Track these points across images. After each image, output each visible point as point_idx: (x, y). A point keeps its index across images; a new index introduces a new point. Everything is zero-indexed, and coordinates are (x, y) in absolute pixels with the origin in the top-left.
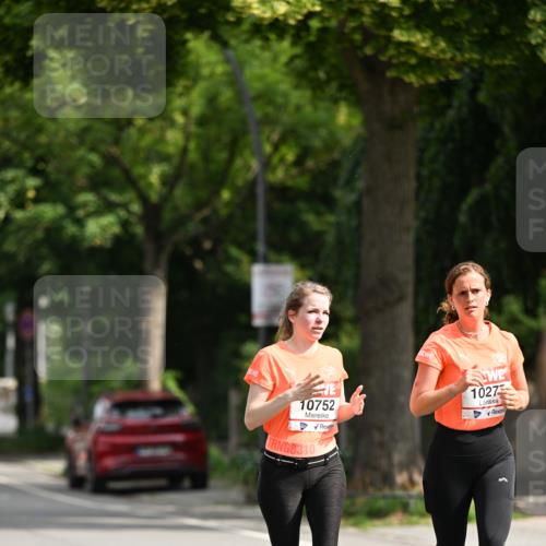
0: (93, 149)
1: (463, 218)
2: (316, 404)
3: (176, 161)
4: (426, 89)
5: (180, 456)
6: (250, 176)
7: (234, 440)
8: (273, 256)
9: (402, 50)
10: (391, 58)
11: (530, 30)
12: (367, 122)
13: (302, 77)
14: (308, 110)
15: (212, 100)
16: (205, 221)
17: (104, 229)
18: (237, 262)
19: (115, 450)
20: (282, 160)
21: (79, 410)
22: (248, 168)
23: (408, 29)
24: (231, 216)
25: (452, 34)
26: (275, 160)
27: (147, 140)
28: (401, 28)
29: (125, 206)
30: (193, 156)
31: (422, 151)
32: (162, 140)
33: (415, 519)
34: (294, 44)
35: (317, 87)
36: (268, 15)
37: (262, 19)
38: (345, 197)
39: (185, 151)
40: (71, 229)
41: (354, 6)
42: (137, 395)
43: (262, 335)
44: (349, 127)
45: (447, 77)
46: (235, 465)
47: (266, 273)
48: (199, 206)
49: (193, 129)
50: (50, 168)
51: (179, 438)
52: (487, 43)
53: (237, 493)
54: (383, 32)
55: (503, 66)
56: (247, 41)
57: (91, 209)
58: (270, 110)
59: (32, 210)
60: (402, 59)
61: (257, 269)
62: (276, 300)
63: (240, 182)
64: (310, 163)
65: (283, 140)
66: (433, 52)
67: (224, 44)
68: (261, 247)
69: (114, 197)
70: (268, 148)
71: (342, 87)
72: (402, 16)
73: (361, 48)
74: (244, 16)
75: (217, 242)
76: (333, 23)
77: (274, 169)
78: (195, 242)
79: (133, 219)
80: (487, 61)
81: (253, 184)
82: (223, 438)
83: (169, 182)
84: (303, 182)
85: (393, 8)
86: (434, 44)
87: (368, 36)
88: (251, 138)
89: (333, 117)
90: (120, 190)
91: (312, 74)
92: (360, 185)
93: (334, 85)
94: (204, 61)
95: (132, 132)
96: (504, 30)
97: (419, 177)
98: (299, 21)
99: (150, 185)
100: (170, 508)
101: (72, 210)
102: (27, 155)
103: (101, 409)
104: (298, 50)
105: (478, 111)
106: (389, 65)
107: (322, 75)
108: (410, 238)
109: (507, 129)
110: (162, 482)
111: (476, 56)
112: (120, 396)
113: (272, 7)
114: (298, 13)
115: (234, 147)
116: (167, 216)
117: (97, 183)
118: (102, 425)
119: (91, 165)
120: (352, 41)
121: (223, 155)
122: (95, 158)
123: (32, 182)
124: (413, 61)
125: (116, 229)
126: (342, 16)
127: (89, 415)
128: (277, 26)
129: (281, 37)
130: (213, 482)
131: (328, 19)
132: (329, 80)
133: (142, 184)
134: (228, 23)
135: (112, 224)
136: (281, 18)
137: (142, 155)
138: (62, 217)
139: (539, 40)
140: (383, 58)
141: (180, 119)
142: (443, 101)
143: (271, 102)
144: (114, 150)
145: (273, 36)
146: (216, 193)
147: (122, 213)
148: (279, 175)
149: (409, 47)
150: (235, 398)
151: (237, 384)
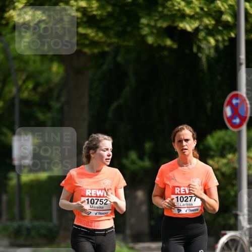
1: (110, 115)
2: (96, 201)
4: (93, 55)
6: (12, 95)
9: (82, 37)
11: (141, 28)
12: (66, 70)
18: (6, 135)
20: (27, 88)
22: (11, 92)
23: (85, 28)
25: (105, 30)
26: (24, 88)
31: (91, 84)
38: (55, 105)
44: (58, 73)
45: (102, 50)
46: (5, 228)
52: (121, 34)
53: (6, 242)
58: (22, 65)
60: (82, 41)
63: (7, 98)
64: (40, 89)
65: (28, 78)
66: (96, 39)
70: (20, 83)
72: (82, 21)
74: (10, 21)
77: (23, 92)
80: (121, 43)
81: (13, 99)
84: (36, 98)
85: (78, 18)
86: (97, 35)
88: (13, 77)
89: (50, 69)
92: (63, 99)
96: (129, 29)
97: (90, 96)
108: (86, 124)
115: (5, 82)
124: (87, 42)
142: (101, 61)
143: (21, 61)
148: (25, 95)
149: (85, 36)
150: (5, 198)
151: (6, 192)
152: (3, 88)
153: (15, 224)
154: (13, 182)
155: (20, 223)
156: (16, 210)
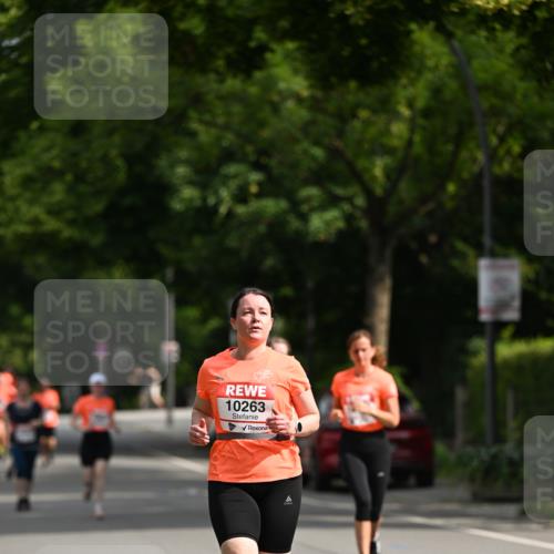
0: (317, 143)
3: (400, 154)
5: (406, 453)
6: (476, 169)
7: (460, 437)
8: (499, 249)
14: (535, 99)
15: (436, 91)
16: (430, 214)
17: (328, 224)
18: (463, 256)
20: (509, 152)
22: (474, 160)
24: (456, 209)
26: (501, 152)
27: (372, 131)
29: (350, 200)
30: (418, 149)
32: (387, 132)
34: (520, 34)
36: (492, 5)
37: (486, 10)
39: (410, 143)
40: (295, 224)
43: (488, 330)
46: (462, 462)
47: (492, 267)
48: (424, 200)
49: (421, 121)
50: (273, 162)
51: (404, 435)
53: (463, 491)
56: (473, 32)
57: (315, 203)
58: (496, 101)
59: (254, 205)
61: (483, 263)
62: (503, 294)
63: (466, 175)
67: (449, 36)
68: (487, 241)
69: (339, 191)
70: (494, 141)
74: (467, 6)
75: (443, 236)
77: (500, 163)
78: (421, 236)
79: (358, 214)
81: (480, 175)
82: (449, 435)
83: (394, 176)
90: (345, 184)
91: (538, 65)
94: (428, 52)
95: (357, 124)
98: (522, 12)
99: (374, 178)
100: (395, 506)
101: (295, 205)
102: (249, 149)
103: (325, 406)
104: (524, 41)
107: (549, 66)
114: (523, 3)
115: (459, 140)
116: (392, 209)
117: (319, 177)
119: (314, 158)
121: (449, 148)
122: (318, 152)
123: (255, 177)
125: (341, 224)
128: (501, 15)
129: (506, 27)
130: (439, 479)
133: (366, 177)
134: (453, 13)
135: (336, 219)
136: (505, 9)
137: (366, 146)
138: (285, 212)
141: (405, 111)
143: (497, 93)
144: (338, 143)
145: (498, 26)
146: (442, 187)
147: (347, 207)
148: (505, 167)
150: (461, 395)
151: (464, 381)
152: (455, 154)
153: (484, 454)
154: (481, 359)
155: (494, 450)
156: (486, 420)
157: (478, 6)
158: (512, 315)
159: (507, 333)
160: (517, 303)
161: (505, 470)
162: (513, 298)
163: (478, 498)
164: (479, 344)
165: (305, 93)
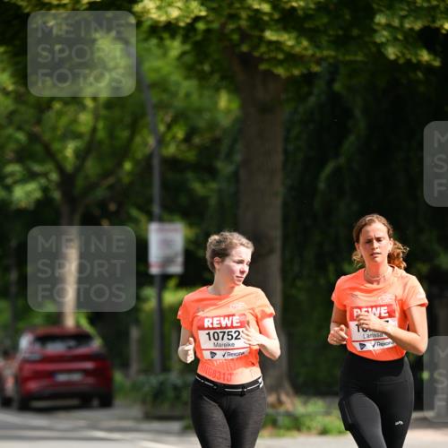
0: (19, 128)
1: (322, 185)
3: (87, 138)
4: (292, 79)
5: (90, 380)
6: (147, 151)
7: (134, 367)
8: (166, 216)
9: (272, 47)
10: (262, 54)
11: (375, 31)
12: (243, 107)
13: (190, 70)
14: (195, 97)
16: (111, 187)
17: (28, 194)
18: (136, 221)
19: (38, 375)
20: (174, 137)
21: (8, 343)
22: (145, 144)
23: (277, 31)
24: (132, 184)
25: (312, 35)
26: (168, 137)
27: (64, 121)
28: (272, 30)
29: (45, 175)
30: (101, 134)
31: (288, 131)
32: (75, 121)
33: (282, 432)
34: (184, 42)
35: (202, 78)
36: (163, 18)
37: (158, 22)
38: (225, 168)
39: (94, 130)
41: (232, 12)
42: (55, 330)
43: (157, 281)
44: (228, 111)
45: (309, 70)
46: (136, 387)
47: (161, 231)
48: (106, 174)
49: (103, 112)
51: (89, 365)
52: (341, 42)
53: (136, 411)
54: (256, 33)
55: (355, 62)
56: (146, 40)
57: (18, 177)
58: (165, 97)
60: (273, 55)
61: (154, 227)
62: (169, 252)
63: (139, 155)
64: (197, 140)
65: (175, 120)
66: (297, 50)
68: (156, 209)
69: (37, 168)
70: (162, 128)
71: (223, 78)
72: (272, 19)
73: (238, 45)
74: (143, 19)
75: (120, 205)
76: (215, 25)
77: (167, 145)
78: (103, 205)
79: (52, 186)
80: (341, 57)
81: (149, 158)
82: (125, 365)
83: (81, 155)
84: (191, 156)
85: (265, 14)
86: (299, 43)
87: (244, 36)
88: (149, 119)
89: (216, 104)
90: (41, 162)
91: (199, 67)
92: (238, 158)
93: (216, 77)
95: (51, 114)
96: (355, 32)
97: (286, 152)
98: (188, 24)
99: (66, 158)
100: (82, 423)
101: (2, 179)
103: (25, 342)
104: (187, 47)
105: (334, 98)
106: (261, 60)
107: (207, 68)
108: (278, 202)
109: (358, 113)
110: (75, 402)
111: (332, 53)
112: (42, 331)
113: (166, 13)
114: (187, 17)
115: (134, 127)
116: (80, 183)
117: (22, 156)
118: (27, 355)
119: (17, 141)
120: (231, 40)
121: (125, 134)
122: (21, 136)
124: (281, 56)
125: (38, 195)
126: (223, 20)
127: (15, 347)
128: (170, 28)
129: (173, 37)
130: (118, 401)
131: (212, 22)
132: (212, 72)
133: (59, 156)
135: (35, 190)
136: (173, 22)
137: (59, 133)
139: (384, 40)
140: (256, 54)
141: (90, 104)
142: (305, 89)
143: (165, 90)
144: (37, 129)
145: (166, 35)
146: (120, 165)
147: (43, 181)
148: (171, 150)
149: (277, 45)
150: (135, 333)
151: (137, 322)
152: (131, 139)
153: (154, 380)
154: (151, 305)
155: (161, 377)
156: (155, 354)
157: (152, 19)
158: (177, 269)
159: (172, 283)
160: (180, 260)
161: (171, 394)
162: (176, 255)
163: (149, 417)
164: (150, 292)
165: (11, 88)
